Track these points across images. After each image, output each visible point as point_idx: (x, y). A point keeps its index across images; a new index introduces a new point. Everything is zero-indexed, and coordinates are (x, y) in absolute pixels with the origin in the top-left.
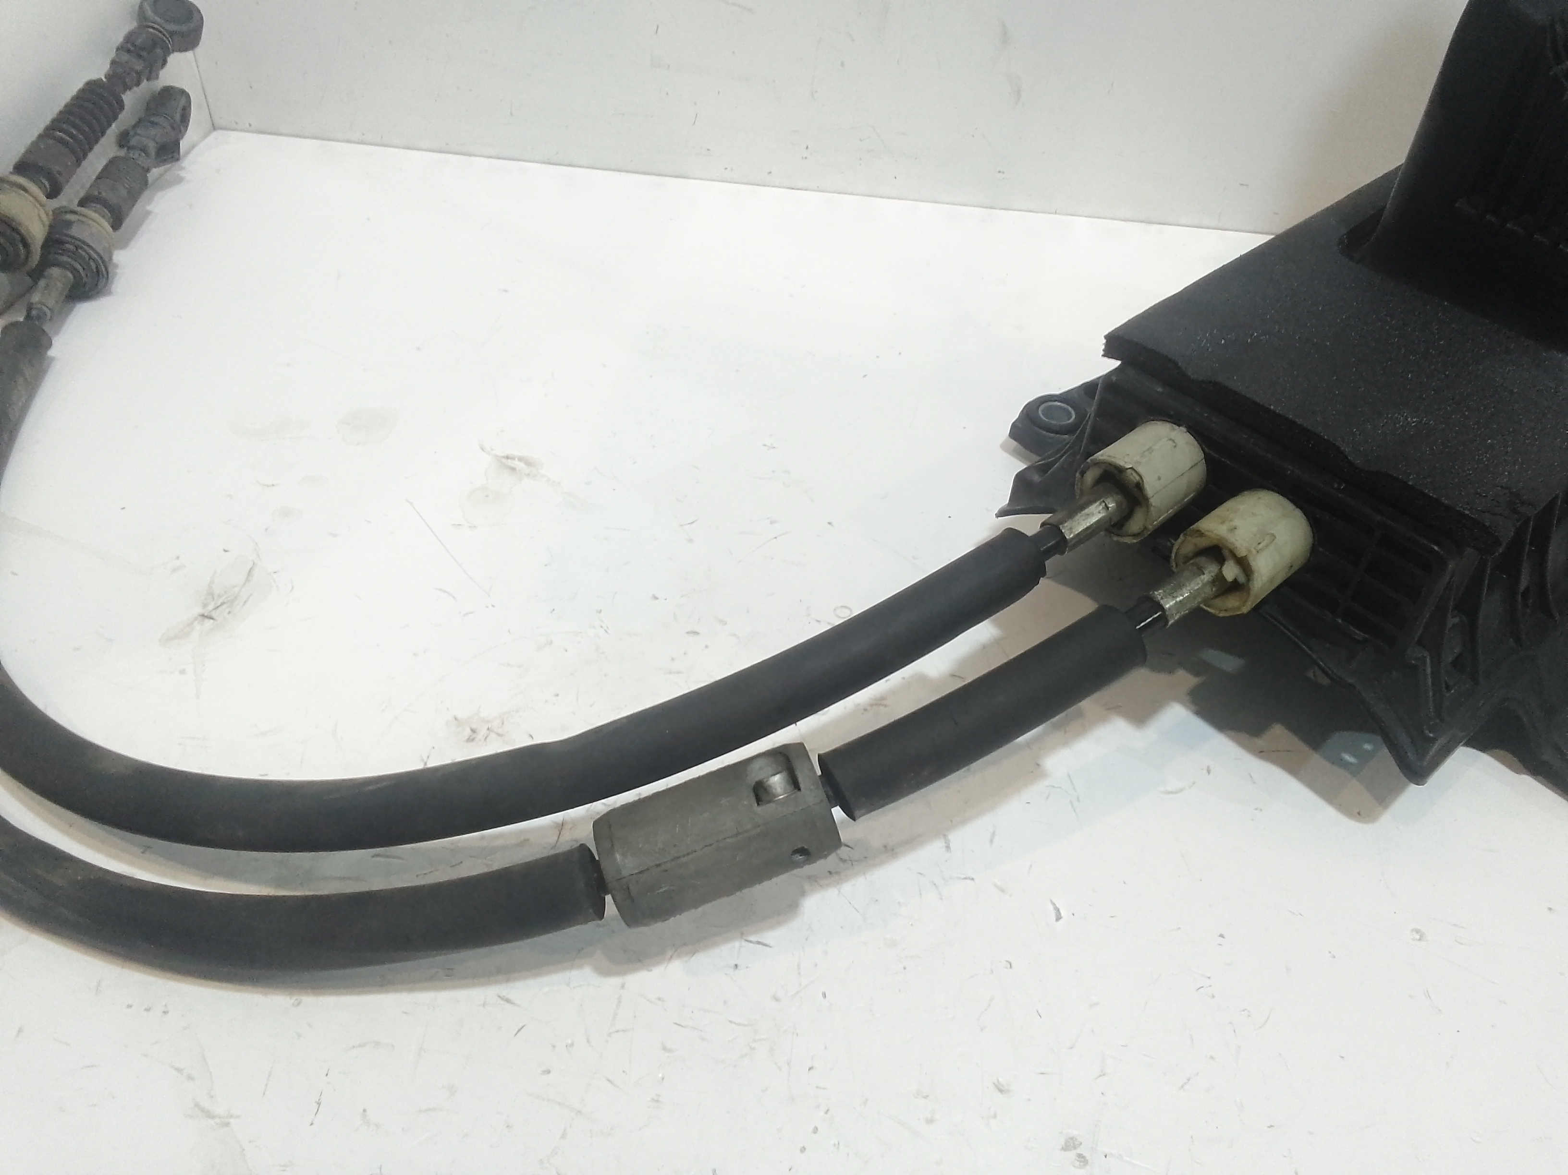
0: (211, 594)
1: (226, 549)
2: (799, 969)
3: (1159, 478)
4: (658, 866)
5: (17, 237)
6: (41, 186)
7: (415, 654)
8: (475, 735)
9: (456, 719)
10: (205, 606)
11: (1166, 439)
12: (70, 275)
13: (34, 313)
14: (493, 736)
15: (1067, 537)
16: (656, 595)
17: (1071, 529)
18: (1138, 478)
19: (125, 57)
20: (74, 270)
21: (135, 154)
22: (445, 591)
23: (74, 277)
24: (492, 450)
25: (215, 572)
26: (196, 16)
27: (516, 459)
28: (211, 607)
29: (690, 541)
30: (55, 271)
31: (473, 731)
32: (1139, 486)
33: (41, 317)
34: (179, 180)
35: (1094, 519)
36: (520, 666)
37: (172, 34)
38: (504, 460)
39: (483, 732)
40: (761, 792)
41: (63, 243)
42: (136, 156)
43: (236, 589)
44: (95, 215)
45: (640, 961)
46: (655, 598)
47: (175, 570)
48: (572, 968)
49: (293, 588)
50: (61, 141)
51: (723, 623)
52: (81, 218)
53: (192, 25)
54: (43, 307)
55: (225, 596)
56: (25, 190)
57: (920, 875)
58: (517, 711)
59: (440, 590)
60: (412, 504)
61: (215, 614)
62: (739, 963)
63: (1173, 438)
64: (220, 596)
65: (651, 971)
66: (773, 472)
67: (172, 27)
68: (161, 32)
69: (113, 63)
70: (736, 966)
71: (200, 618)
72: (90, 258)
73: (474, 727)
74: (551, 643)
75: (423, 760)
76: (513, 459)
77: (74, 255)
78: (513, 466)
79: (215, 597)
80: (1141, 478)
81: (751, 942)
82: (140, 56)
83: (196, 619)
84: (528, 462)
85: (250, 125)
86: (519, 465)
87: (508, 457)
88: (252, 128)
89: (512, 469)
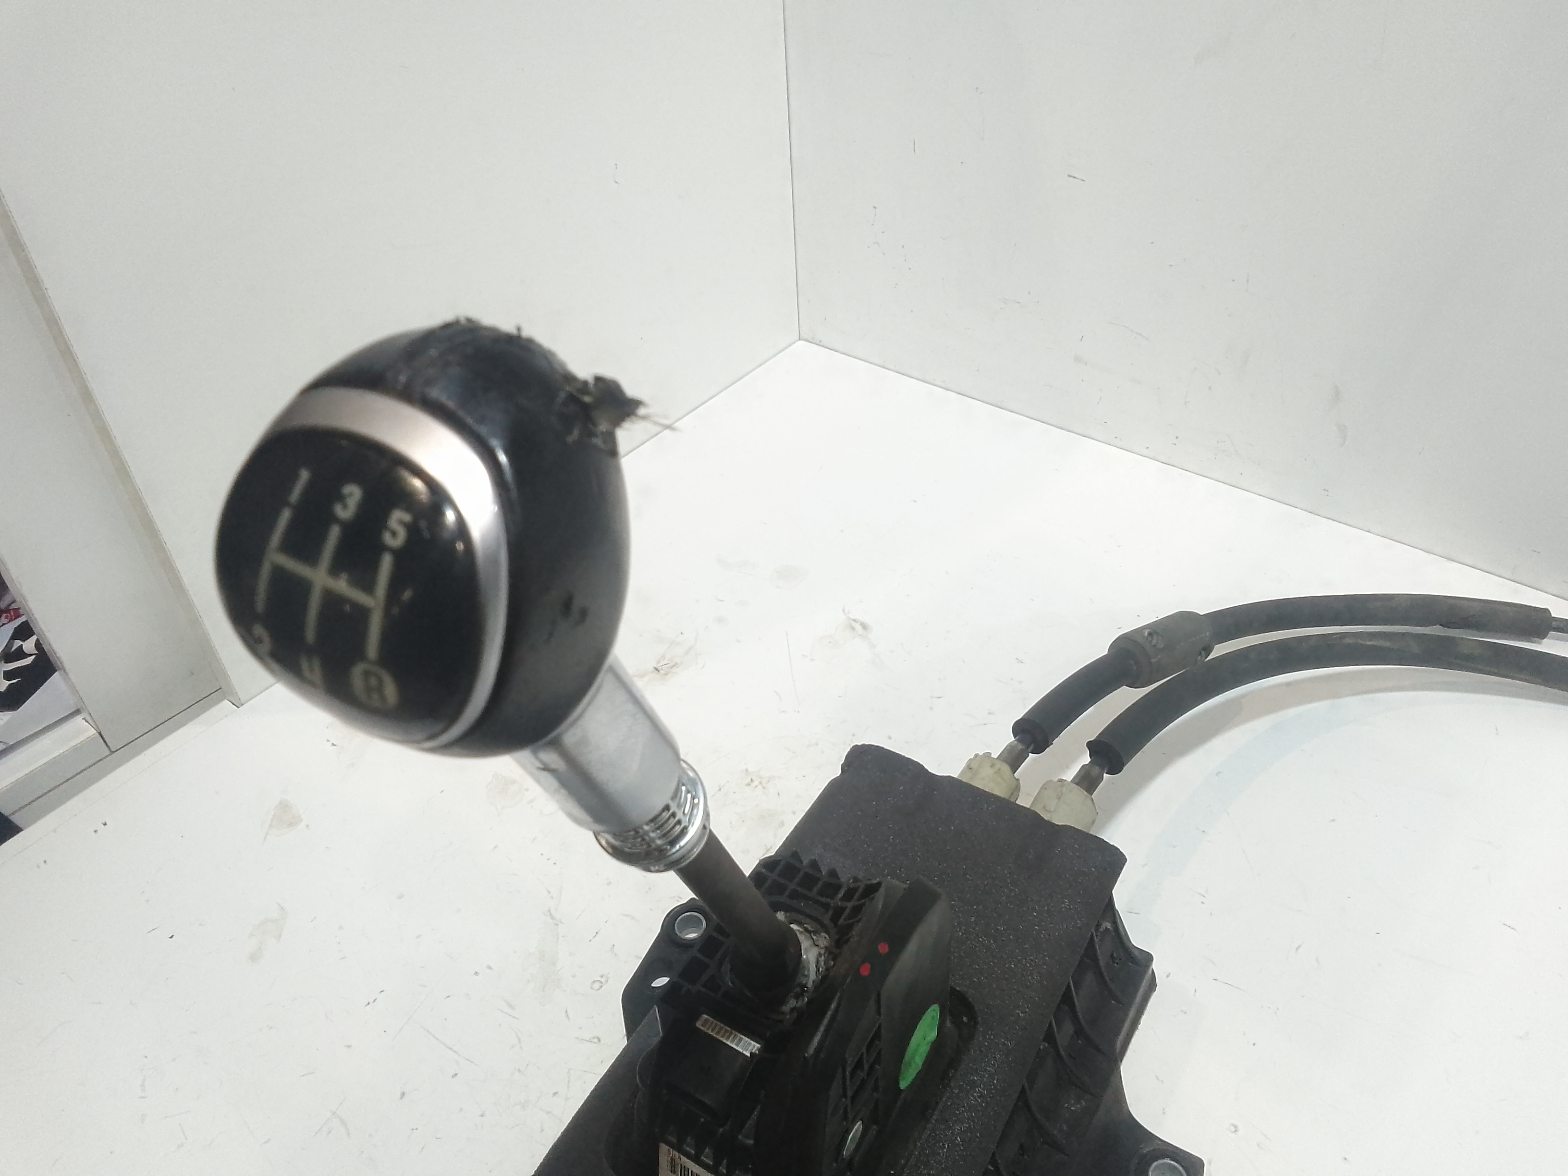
1: (683, 633)
9: (747, 770)
10: (659, 662)
14: (760, 787)
22: (778, 694)
24: (849, 613)
28: (661, 664)
29: (931, 708)
36: (794, 752)
38: (852, 622)
39: (756, 783)
43: (677, 659)
49: (704, 666)
55: (671, 660)
58: (779, 778)
59: (776, 693)
60: (787, 635)
61: (661, 668)
71: (653, 669)
73: (753, 778)
75: (720, 786)
76: (858, 622)
78: (855, 626)
79: (666, 659)
83: (650, 669)
84: (864, 626)
85: (820, 341)
86: (858, 627)
87: (855, 620)
88: (821, 343)
89: (853, 629)
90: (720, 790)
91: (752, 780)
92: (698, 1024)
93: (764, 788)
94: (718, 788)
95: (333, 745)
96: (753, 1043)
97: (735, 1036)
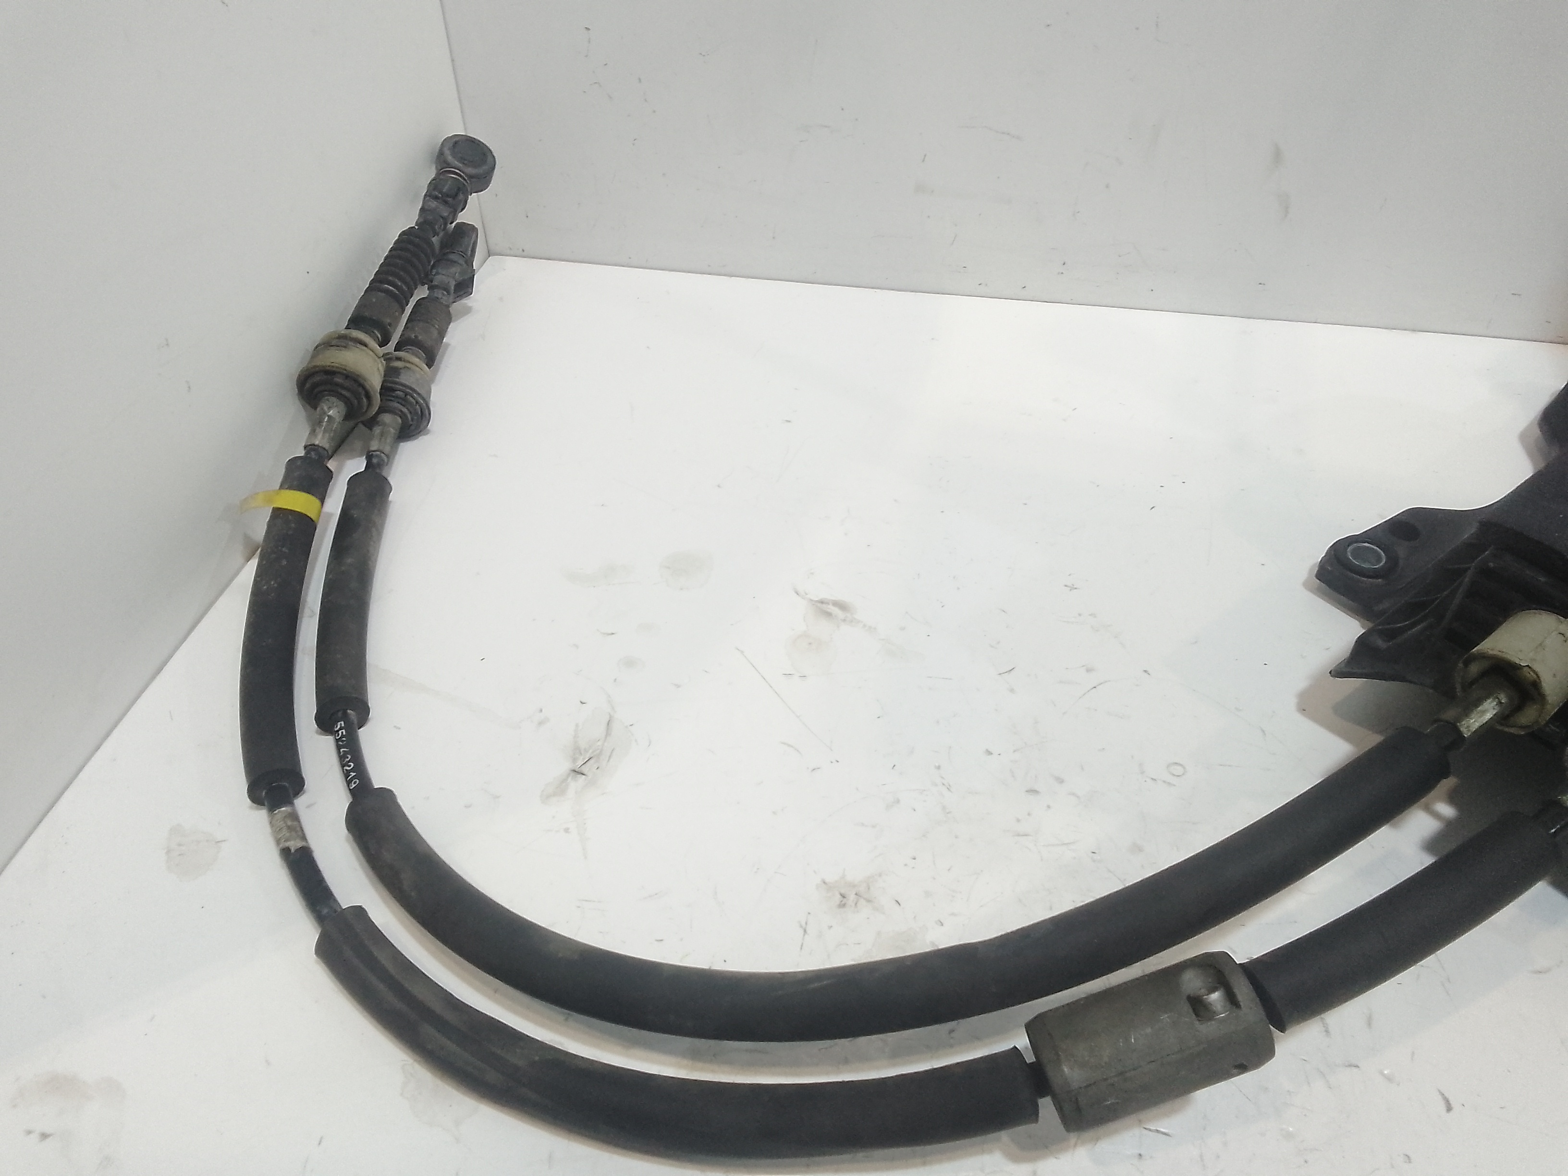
0: (577, 750)
1: (583, 701)
2: (1202, 1160)
3: (1554, 675)
4: (1106, 1080)
5: (360, 390)
6: (375, 338)
7: (774, 813)
8: (845, 900)
9: (824, 883)
10: (575, 760)
11: (1556, 632)
12: (400, 420)
13: (375, 461)
14: (862, 902)
15: (1466, 736)
16: (990, 750)
17: (1468, 727)
18: (1535, 676)
19: (433, 204)
20: (402, 416)
21: (438, 293)
22: (789, 745)
23: (402, 421)
24: (806, 594)
25: (577, 725)
26: (490, 159)
27: (831, 604)
28: (580, 763)
29: (1012, 690)
30: (387, 418)
31: (843, 896)
32: (1536, 685)
33: (380, 465)
34: (468, 310)
35: (1488, 716)
36: (874, 827)
37: (471, 177)
38: (819, 605)
39: (852, 897)
40: (1198, 1006)
41: (394, 390)
42: (440, 296)
43: (599, 743)
44: (416, 360)
45: (1047, 1147)
46: (989, 753)
47: (541, 723)
48: (983, 1152)
49: (650, 742)
50: (387, 291)
51: (1060, 781)
52: (408, 365)
53: (485, 168)
54: (382, 455)
55: (591, 751)
56: (366, 345)
57: (1304, 1062)
58: (880, 875)
59: (785, 744)
60: (742, 652)
61: (585, 769)
62: (1142, 1153)
63: (1563, 632)
64: (586, 751)
65: (1059, 1159)
66: (1080, 615)
67: (470, 170)
68: (461, 176)
69: (422, 210)
70: (1140, 1155)
71: (573, 774)
72: (417, 402)
73: (843, 891)
74: (898, 801)
75: (801, 926)
76: (828, 603)
77: (404, 401)
78: (829, 610)
79: (582, 752)
80: (1537, 675)
81: (1150, 1130)
82: (446, 202)
83: (568, 775)
84: (842, 606)
85: (523, 251)
86: (835, 610)
87: (822, 602)
88: (525, 254)
89: (829, 615)
90: (805, 931)
93: (869, 901)
94: (802, 932)
95: (44, 1136)
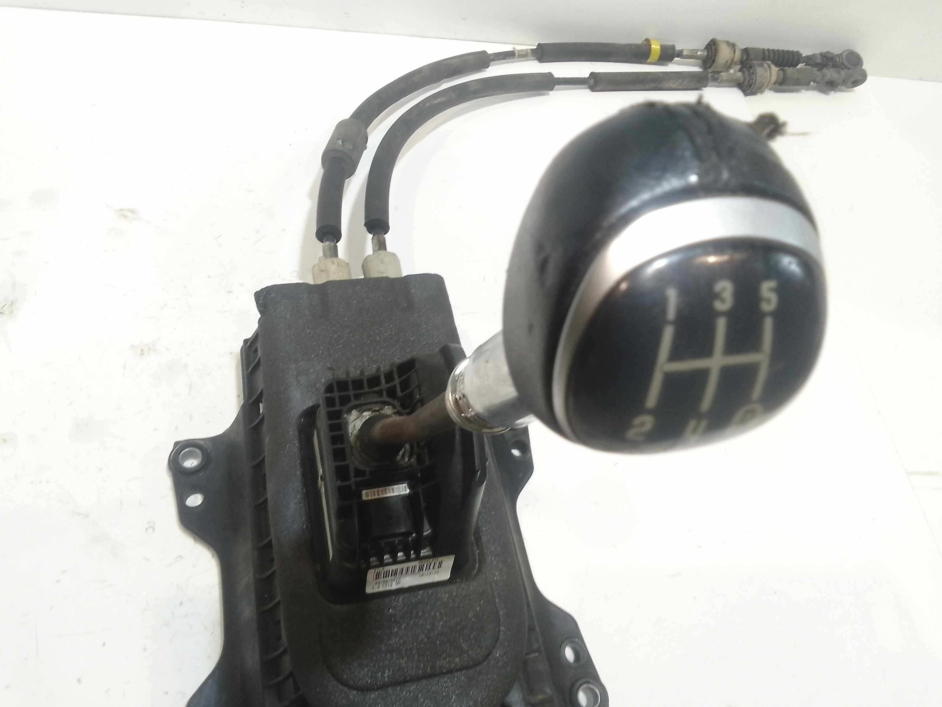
9: (133, 346)
24: (114, 207)
27: (126, 211)
29: (220, 246)
36: (155, 318)
43: (9, 297)
51: (241, 285)
55: (5, 301)
58: (160, 339)
60: (80, 241)
61: (3, 311)
66: (253, 205)
73: (142, 348)
78: (126, 214)
84: (132, 211)
86: (129, 214)
87: (121, 210)
89: (125, 216)
91: (142, 350)
92: (364, 498)
96: (401, 486)
97: (389, 490)
